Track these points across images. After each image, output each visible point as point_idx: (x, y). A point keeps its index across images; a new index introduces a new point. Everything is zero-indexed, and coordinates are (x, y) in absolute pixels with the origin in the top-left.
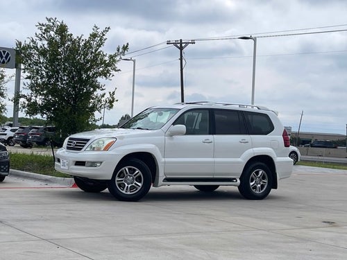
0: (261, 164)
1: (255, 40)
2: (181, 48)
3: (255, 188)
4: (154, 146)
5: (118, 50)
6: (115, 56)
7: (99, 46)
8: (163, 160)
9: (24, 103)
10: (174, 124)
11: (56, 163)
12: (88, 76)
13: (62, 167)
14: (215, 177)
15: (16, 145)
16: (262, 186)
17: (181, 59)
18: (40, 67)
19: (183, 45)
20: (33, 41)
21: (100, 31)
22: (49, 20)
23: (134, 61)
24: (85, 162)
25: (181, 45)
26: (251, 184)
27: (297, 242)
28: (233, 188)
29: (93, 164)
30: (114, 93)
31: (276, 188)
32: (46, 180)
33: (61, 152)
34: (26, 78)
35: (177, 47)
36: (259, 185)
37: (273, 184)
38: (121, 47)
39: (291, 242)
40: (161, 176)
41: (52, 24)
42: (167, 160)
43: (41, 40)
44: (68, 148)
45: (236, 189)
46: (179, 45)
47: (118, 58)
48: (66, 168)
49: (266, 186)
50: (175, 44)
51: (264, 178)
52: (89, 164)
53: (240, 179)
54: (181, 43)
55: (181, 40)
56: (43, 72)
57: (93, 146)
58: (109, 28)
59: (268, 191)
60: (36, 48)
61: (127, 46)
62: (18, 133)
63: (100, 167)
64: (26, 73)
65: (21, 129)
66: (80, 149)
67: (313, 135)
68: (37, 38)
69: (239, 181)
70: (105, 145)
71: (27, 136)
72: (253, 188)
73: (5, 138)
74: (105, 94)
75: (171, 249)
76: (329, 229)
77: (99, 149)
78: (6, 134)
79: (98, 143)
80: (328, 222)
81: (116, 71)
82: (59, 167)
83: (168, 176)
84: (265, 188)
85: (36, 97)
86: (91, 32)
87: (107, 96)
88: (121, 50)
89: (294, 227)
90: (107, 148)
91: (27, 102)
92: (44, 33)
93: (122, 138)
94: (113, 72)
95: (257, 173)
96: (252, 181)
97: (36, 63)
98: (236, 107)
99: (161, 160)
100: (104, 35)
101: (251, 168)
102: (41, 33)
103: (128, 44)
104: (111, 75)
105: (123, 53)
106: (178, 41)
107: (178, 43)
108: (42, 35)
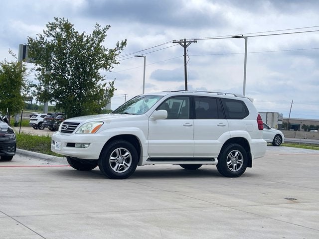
0: (238, 145)
2: (185, 47)
3: (231, 166)
4: (138, 129)
5: (118, 46)
6: (115, 50)
7: (100, 41)
8: (147, 141)
9: (35, 92)
10: (157, 109)
11: (52, 145)
13: (56, 148)
14: (195, 156)
15: (45, 129)
16: (238, 165)
17: (185, 56)
19: (187, 44)
20: (41, 37)
21: (101, 29)
22: (57, 20)
23: (145, 57)
24: (75, 144)
25: (185, 44)
26: (228, 163)
27: (253, 219)
28: (212, 166)
29: (82, 145)
30: (113, 82)
31: (251, 166)
32: (48, 159)
33: (57, 135)
34: (37, 70)
35: (182, 45)
36: (235, 165)
37: (248, 163)
38: (120, 43)
39: (248, 219)
40: (145, 156)
41: (59, 23)
42: (150, 141)
43: (48, 36)
44: (62, 131)
45: (215, 167)
46: (183, 44)
47: (117, 52)
48: (59, 149)
49: (241, 165)
50: (180, 43)
51: (239, 158)
52: (80, 145)
53: (218, 158)
54: (185, 42)
55: (185, 40)
56: (52, 65)
57: (83, 129)
58: (109, 26)
59: (243, 169)
61: (125, 42)
62: (46, 119)
63: (87, 148)
65: (49, 116)
66: (71, 132)
67: (301, 121)
68: (45, 35)
69: (217, 161)
70: (93, 128)
71: (53, 122)
72: (230, 167)
73: (36, 122)
74: (106, 84)
76: (288, 205)
77: (88, 132)
78: (37, 120)
79: (87, 126)
80: (290, 199)
81: (115, 63)
82: (54, 148)
83: (151, 156)
84: (240, 167)
86: (94, 29)
87: (108, 85)
88: (120, 46)
89: (256, 204)
90: (94, 131)
92: (51, 30)
93: (109, 122)
94: (113, 65)
95: (234, 153)
96: (229, 161)
98: (215, 95)
99: (144, 142)
100: (105, 32)
101: (228, 148)
102: (48, 30)
103: (126, 40)
104: (111, 67)
105: (122, 48)
106: (182, 40)
107: (182, 42)
108: (49, 32)
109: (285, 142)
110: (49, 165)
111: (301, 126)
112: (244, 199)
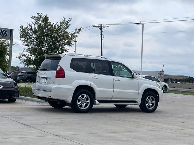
1: (143, 25)
2: (101, 29)
6: (74, 34)
12: (59, 45)
17: (101, 35)
18: (33, 39)
19: (102, 27)
20: (30, 25)
21: (66, 20)
22: (39, 14)
25: (101, 27)
34: (26, 46)
35: (99, 28)
38: (77, 29)
41: (40, 17)
43: (35, 25)
46: (100, 27)
50: (98, 27)
54: (101, 26)
55: (101, 25)
58: (71, 19)
60: (31, 29)
61: (81, 29)
62: (12, 75)
64: (25, 43)
65: (13, 73)
68: (33, 24)
71: (17, 77)
75: (126, 141)
81: (74, 42)
85: (31, 56)
86: (62, 21)
88: (77, 31)
91: (26, 59)
92: (37, 21)
97: (31, 37)
100: (68, 22)
102: (35, 21)
103: (81, 27)
104: (72, 44)
105: (79, 32)
106: (99, 25)
107: (100, 26)
108: (35, 22)
109: (169, 90)
110: (40, 105)
111: (169, 80)
112: (174, 125)
